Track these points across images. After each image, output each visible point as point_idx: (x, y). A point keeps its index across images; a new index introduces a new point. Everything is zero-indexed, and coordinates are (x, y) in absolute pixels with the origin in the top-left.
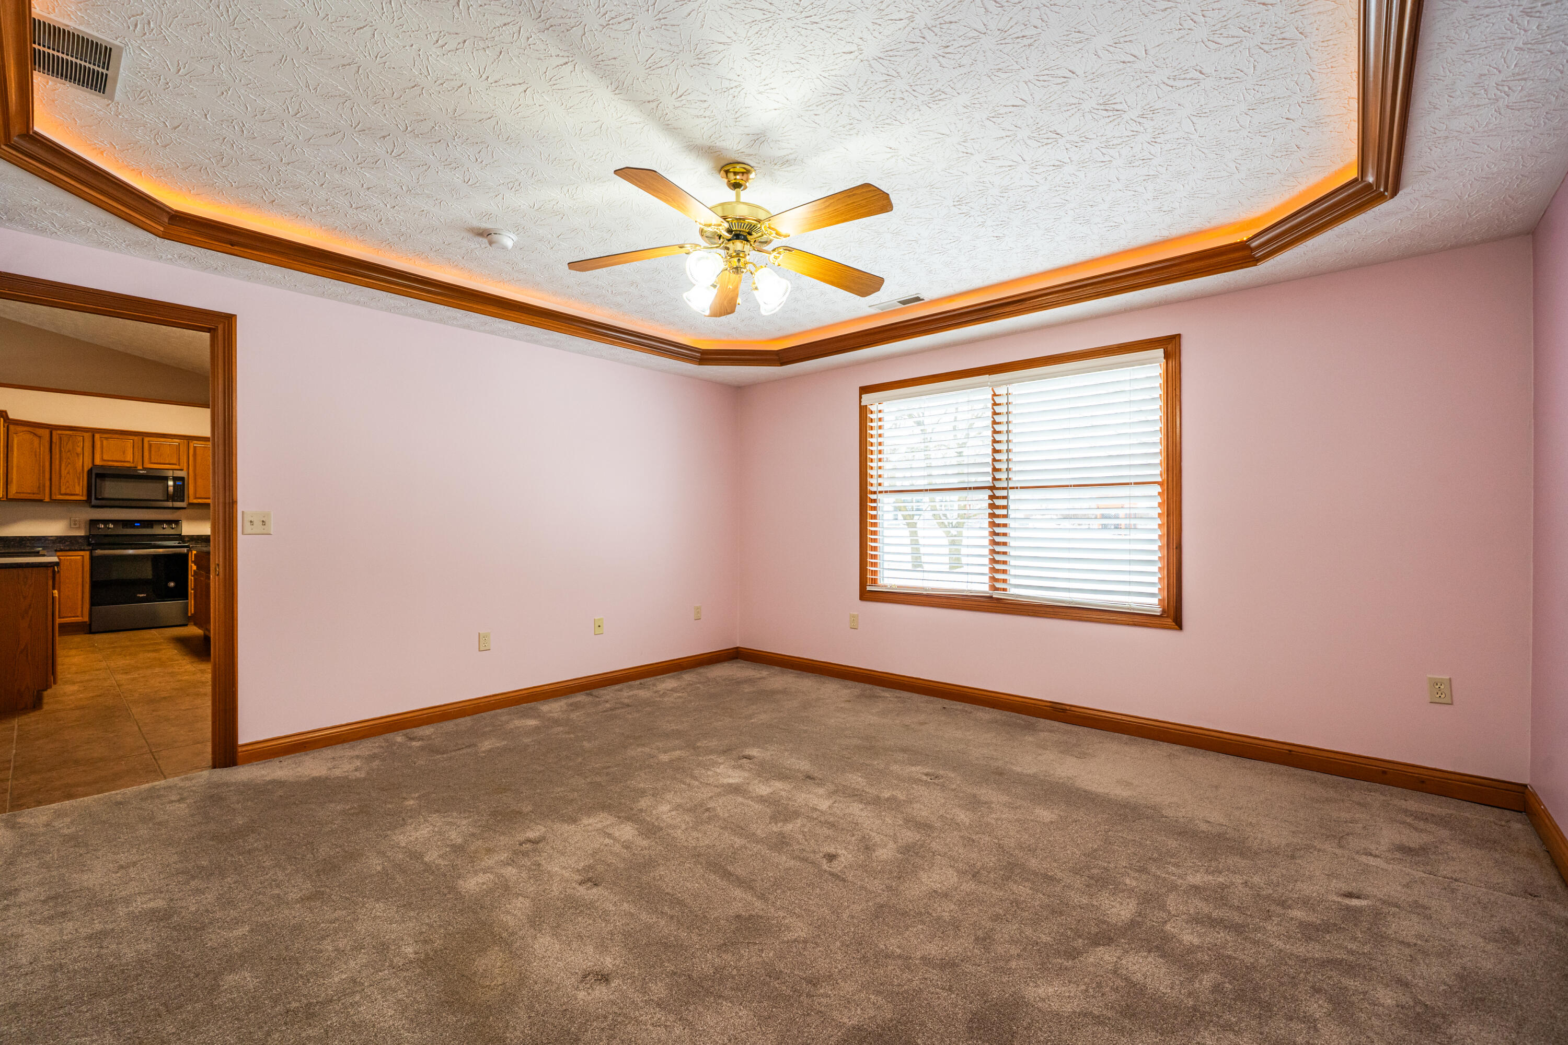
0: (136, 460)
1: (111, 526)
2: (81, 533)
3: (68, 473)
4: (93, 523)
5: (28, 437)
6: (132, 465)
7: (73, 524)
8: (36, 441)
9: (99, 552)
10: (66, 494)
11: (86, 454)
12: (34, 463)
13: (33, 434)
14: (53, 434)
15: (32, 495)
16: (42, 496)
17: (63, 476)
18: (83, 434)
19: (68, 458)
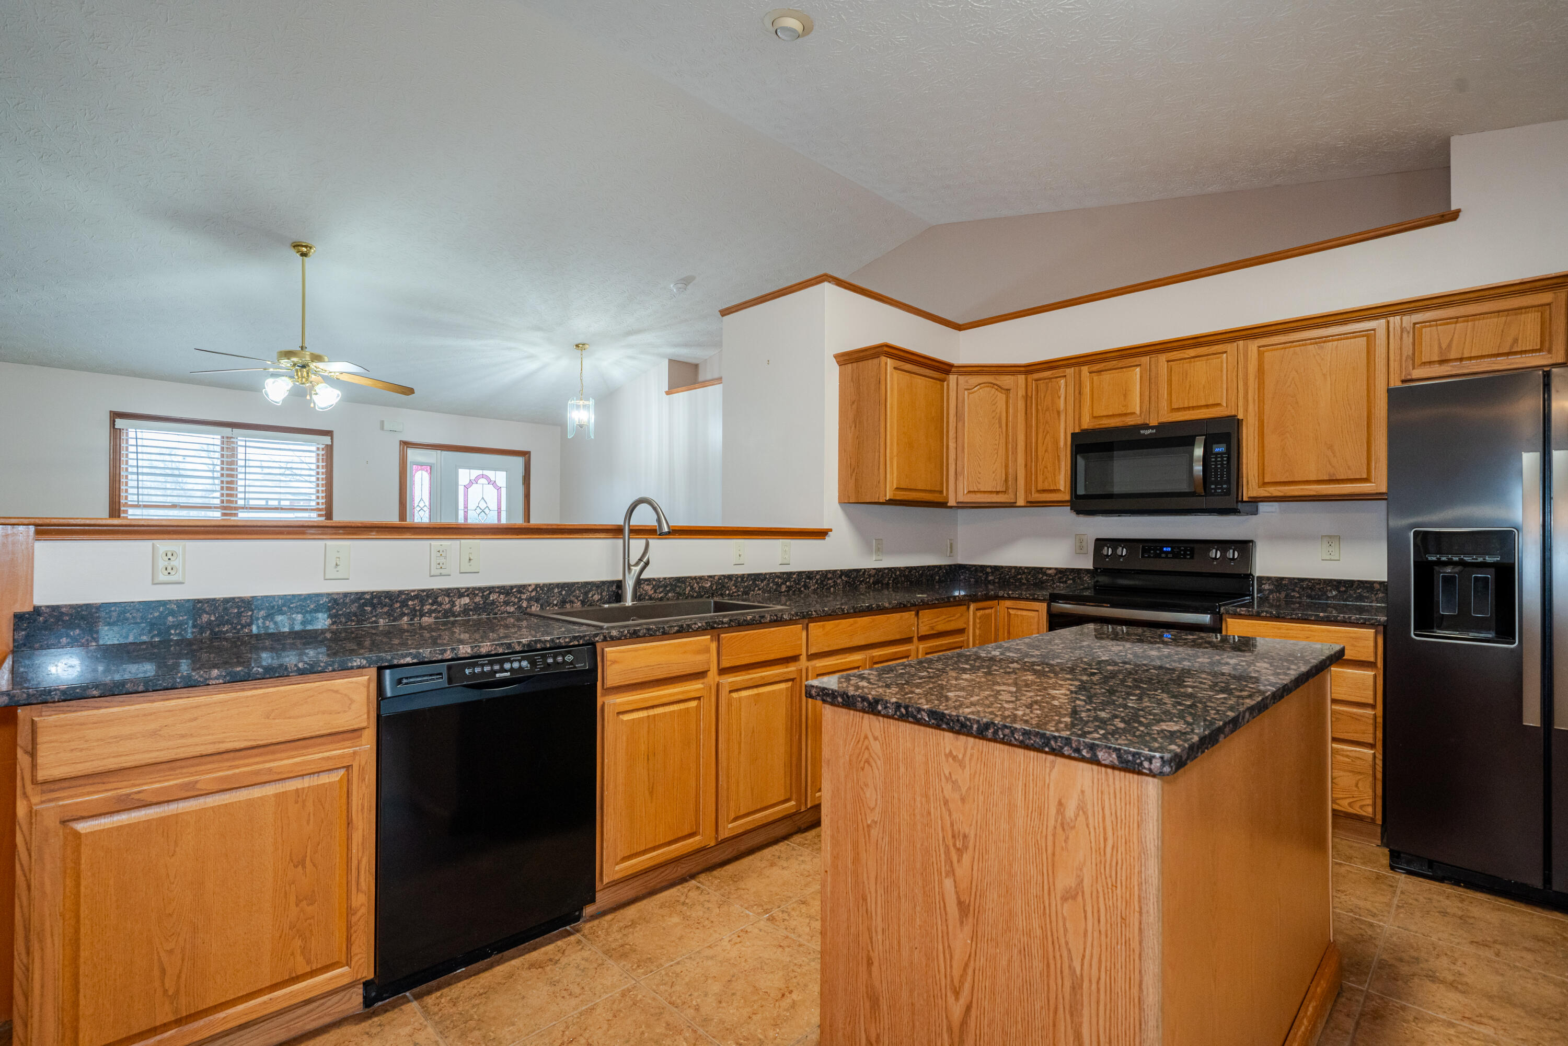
0: (1145, 408)
1: (1122, 551)
3: (1046, 451)
4: (1100, 543)
5: (984, 393)
6: (1139, 421)
7: (1081, 547)
8: (1001, 397)
10: (1044, 491)
11: (1070, 410)
12: (997, 437)
13: (996, 387)
14: (1029, 380)
15: (994, 495)
16: (1012, 496)
17: (1040, 457)
18: (1065, 372)
19: (1047, 422)
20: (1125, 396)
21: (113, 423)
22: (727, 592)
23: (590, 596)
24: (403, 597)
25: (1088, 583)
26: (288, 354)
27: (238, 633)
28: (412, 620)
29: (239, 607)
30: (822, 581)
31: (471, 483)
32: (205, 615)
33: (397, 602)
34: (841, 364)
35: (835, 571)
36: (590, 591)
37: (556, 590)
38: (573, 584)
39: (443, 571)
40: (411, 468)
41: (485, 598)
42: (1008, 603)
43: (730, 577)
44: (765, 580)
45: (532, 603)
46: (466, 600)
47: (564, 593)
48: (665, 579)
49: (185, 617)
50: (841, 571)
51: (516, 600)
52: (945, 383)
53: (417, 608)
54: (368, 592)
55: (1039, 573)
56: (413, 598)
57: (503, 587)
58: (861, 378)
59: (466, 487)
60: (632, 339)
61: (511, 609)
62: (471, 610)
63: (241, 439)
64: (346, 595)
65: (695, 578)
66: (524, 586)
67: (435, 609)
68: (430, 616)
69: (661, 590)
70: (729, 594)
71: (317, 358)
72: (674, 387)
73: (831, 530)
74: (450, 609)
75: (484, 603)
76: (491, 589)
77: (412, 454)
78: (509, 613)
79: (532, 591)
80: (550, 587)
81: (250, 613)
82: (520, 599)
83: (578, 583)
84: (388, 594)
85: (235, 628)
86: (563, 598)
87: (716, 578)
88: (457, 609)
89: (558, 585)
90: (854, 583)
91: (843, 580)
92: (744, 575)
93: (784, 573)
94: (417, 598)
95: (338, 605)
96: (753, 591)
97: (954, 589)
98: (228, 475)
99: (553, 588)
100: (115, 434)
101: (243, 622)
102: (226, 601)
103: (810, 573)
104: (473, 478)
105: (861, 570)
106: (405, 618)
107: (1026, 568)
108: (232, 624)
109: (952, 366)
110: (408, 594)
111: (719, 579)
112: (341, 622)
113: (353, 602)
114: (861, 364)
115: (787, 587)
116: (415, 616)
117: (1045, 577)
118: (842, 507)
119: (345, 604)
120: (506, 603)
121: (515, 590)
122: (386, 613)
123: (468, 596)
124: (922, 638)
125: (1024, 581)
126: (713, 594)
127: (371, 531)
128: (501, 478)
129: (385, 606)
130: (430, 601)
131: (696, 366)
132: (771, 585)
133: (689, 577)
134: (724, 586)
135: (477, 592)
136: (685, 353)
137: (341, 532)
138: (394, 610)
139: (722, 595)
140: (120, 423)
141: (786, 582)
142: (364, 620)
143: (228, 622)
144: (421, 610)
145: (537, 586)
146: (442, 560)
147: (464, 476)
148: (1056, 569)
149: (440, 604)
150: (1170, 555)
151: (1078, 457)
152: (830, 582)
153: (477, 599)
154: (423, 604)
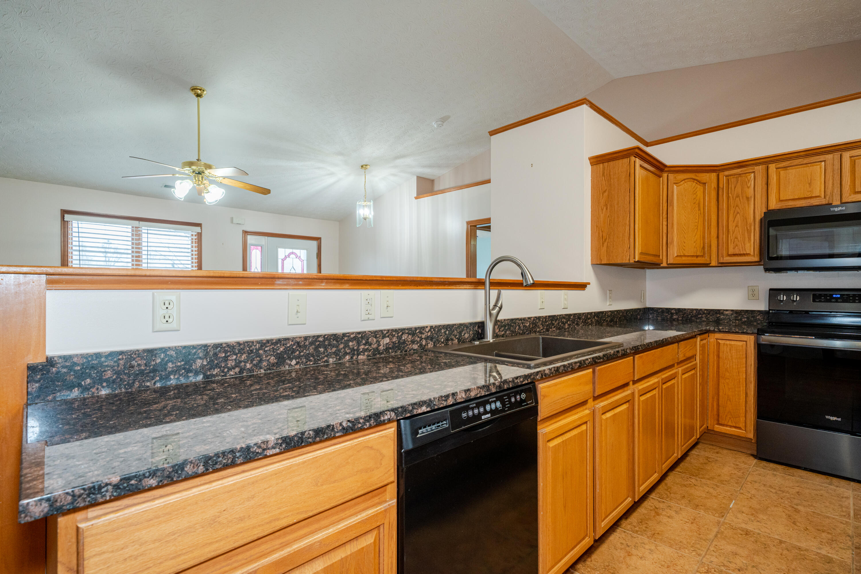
0: (829, 192)
1: (796, 298)
2: (762, 305)
3: (737, 226)
4: (774, 292)
5: (689, 185)
6: (824, 202)
7: (753, 295)
8: (700, 188)
9: (767, 338)
10: (734, 255)
11: (758, 196)
12: (697, 217)
13: (696, 181)
14: (720, 176)
15: (695, 258)
16: (708, 259)
17: (731, 231)
18: (754, 169)
19: (737, 206)
20: (810, 184)
21: (63, 217)
22: (538, 329)
23: (463, 334)
24: (346, 338)
25: (761, 321)
26: (190, 164)
27: (225, 375)
28: (352, 358)
29: (226, 352)
30: (586, 320)
31: (286, 257)
32: (199, 360)
33: (341, 343)
34: (592, 164)
35: (592, 313)
36: (462, 331)
37: (443, 331)
38: (453, 325)
39: (370, 317)
40: (250, 248)
41: (399, 338)
42: (718, 335)
43: (539, 318)
44: (557, 320)
45: (429, 341)
46: (387, 340)
47: (447, 332)
48: (505, 320)
49: (183, 363)
50: (594, 313)
51: (419, 339)
52: (661, 178)
53: (355, 348)
54: (321, 335)
55: (716, 313)
56: (352, 340)
57: (410, 329)
58: (612, 173)
59: (283, 260)
60: (399, 162)
61: (415, 347)
62: (390, 348)
63: (145, 228)
64: (306, 338)
65: (521, 319)
66: (423, 328)
67: (367, 349)
68: (364, 355)
69: (503, 329)
71: (209, 167)
72: (420, 194)
73: (589, 284)
74: (377, 348)
75: (399, 342)
76: (403, 331)
77: (251, 239)
78: (414, 350)
79: (428, 332)
80: (439, 328)
81: (234, 357)
82: (421, 338)
83: (455, 325)
84: (335, 337)
85: (223, 372)
86: (447, 337)
87: (532, 319)
88: (381, 348)
90: (601, 321)
91: (595, 320)
92: (546, 316)
93: (566, 315)
94: (355, 339)
95: (300, 347)
96: (551, 328)
97: (645, 324)
98: (137, 252)
99: (441, 329)
100: (64, 224)
101: (229, 365)
102: (216, 346)
103: (580, 314)
104: (287, 254)
105: (604, 312)
106: (348, 357)
107: (706, 310)
108: (220, 367)
109: (665, 166)
110: (349, 336)
111: (534, 320)
112: (302, 362)
113: (311, 344)
114: (611, 163)
115: (568, 325)
116: (354, 354)
117: (722, 317)
118: (592, 266)
119: (305, 346)
120: (413, 342)
121: (418, 331)
122: (334, 353)
123: (388, 337)
124: (680, 363)
125: (704, 319)
126: (530, 331)
127: (322, 282)
128: (303, 254)
129: (333, 347)
130: (364, 342)
131: (432, 181)
132: (560, 324)
133: (517, 319)
134: (536, 325)
135: (394, 333)
136: (428, 172)
137: (301, 282)
138: (339, 351)
139: (535, 332)
140: (67, 217)
141: (568, 321)
142: (319, 360)
143: (218, 366)
144: (358, 350)
145: (431, 327)
146: (369, 307)
147: (282, 253)
148: (732, 311)
149: (370, 345)
150: (840, 300)
151: (771, 229)
152: (589, 321)
153: (395, 339)
154: (359, 344)
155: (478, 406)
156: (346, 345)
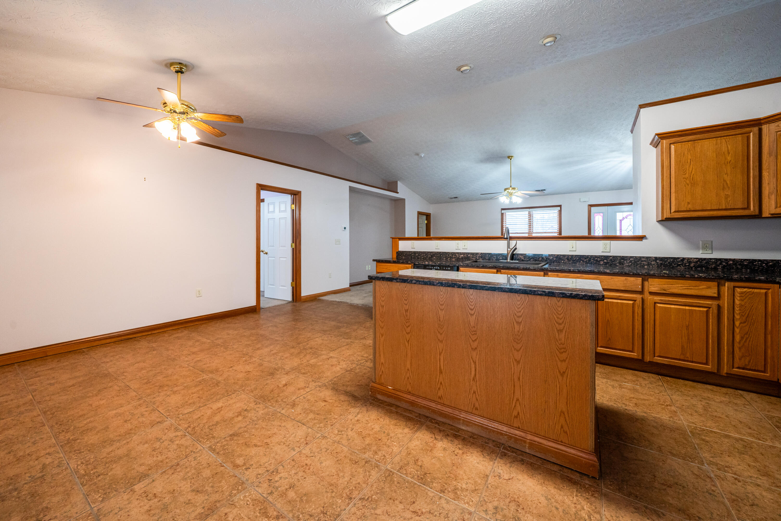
21: (502, 212)
23: (499, 258)
26: (506, 189)
30: (637, 261)
33: (447, 255)
38: (493, 254)
39: (458, 248)
40: (594, 215)
46: (462, 256)
47: (490, 256)
54: (441, 252)
57: (472, 253)
62: (464, 258)
63: (534, 212)
64: (438, 252)
65: (544, 255)
66: (478, 253)
68: (454, 259)
70: (563, 262)
73: (646, 236)
74: (459, 258)
75: (467, 257)
76: (469, 253)
77: (594, 209)
78: (474, 260)
80: (486, 254)
82: (476, 257)
83: (495, 253)
84: (445, 252)
86: (490, 258)
89: (488, 254)
92: (573, 255)
93: (602, 256)
95: (436, 254)
96: (580, 262)
98: (530, 224)
100: (502, 215)
101: (422, 256)
102: (419, 252)
106: (449, 259)
109: (758, 120)
111: (558, 256)
112: (437, 258)
115: (604, 262)
120: (473, 257)
121: (475, 254)
129: (445, 255)
132: (592, 261)
135: (465, 254)
141: (604, 260)
145: (481, 253)
146: (458, 246)
149: (456, 256)
154: (452, 255)
155: (432, 267)
156: (449, 255)
